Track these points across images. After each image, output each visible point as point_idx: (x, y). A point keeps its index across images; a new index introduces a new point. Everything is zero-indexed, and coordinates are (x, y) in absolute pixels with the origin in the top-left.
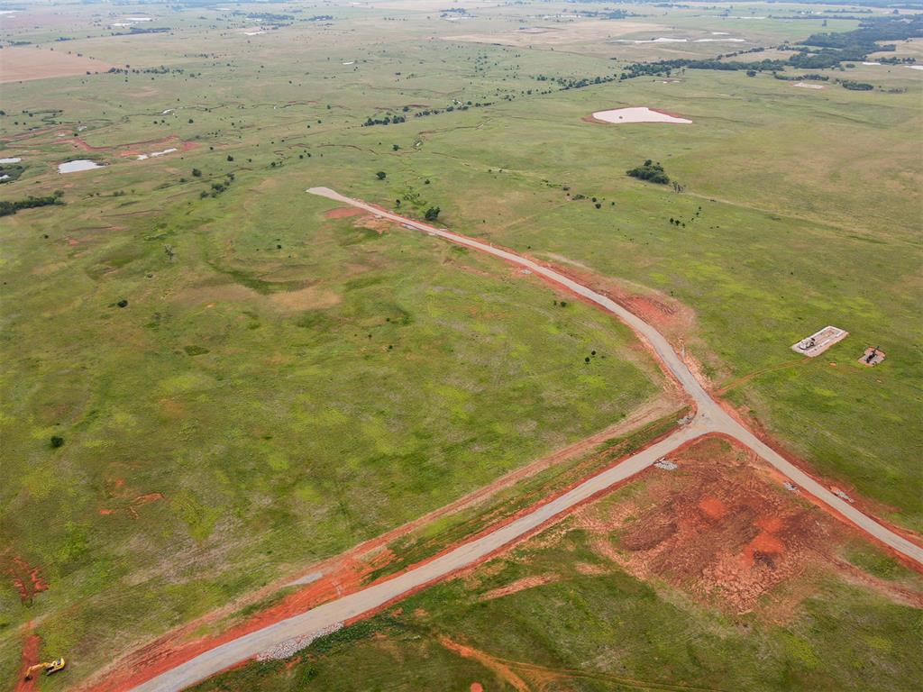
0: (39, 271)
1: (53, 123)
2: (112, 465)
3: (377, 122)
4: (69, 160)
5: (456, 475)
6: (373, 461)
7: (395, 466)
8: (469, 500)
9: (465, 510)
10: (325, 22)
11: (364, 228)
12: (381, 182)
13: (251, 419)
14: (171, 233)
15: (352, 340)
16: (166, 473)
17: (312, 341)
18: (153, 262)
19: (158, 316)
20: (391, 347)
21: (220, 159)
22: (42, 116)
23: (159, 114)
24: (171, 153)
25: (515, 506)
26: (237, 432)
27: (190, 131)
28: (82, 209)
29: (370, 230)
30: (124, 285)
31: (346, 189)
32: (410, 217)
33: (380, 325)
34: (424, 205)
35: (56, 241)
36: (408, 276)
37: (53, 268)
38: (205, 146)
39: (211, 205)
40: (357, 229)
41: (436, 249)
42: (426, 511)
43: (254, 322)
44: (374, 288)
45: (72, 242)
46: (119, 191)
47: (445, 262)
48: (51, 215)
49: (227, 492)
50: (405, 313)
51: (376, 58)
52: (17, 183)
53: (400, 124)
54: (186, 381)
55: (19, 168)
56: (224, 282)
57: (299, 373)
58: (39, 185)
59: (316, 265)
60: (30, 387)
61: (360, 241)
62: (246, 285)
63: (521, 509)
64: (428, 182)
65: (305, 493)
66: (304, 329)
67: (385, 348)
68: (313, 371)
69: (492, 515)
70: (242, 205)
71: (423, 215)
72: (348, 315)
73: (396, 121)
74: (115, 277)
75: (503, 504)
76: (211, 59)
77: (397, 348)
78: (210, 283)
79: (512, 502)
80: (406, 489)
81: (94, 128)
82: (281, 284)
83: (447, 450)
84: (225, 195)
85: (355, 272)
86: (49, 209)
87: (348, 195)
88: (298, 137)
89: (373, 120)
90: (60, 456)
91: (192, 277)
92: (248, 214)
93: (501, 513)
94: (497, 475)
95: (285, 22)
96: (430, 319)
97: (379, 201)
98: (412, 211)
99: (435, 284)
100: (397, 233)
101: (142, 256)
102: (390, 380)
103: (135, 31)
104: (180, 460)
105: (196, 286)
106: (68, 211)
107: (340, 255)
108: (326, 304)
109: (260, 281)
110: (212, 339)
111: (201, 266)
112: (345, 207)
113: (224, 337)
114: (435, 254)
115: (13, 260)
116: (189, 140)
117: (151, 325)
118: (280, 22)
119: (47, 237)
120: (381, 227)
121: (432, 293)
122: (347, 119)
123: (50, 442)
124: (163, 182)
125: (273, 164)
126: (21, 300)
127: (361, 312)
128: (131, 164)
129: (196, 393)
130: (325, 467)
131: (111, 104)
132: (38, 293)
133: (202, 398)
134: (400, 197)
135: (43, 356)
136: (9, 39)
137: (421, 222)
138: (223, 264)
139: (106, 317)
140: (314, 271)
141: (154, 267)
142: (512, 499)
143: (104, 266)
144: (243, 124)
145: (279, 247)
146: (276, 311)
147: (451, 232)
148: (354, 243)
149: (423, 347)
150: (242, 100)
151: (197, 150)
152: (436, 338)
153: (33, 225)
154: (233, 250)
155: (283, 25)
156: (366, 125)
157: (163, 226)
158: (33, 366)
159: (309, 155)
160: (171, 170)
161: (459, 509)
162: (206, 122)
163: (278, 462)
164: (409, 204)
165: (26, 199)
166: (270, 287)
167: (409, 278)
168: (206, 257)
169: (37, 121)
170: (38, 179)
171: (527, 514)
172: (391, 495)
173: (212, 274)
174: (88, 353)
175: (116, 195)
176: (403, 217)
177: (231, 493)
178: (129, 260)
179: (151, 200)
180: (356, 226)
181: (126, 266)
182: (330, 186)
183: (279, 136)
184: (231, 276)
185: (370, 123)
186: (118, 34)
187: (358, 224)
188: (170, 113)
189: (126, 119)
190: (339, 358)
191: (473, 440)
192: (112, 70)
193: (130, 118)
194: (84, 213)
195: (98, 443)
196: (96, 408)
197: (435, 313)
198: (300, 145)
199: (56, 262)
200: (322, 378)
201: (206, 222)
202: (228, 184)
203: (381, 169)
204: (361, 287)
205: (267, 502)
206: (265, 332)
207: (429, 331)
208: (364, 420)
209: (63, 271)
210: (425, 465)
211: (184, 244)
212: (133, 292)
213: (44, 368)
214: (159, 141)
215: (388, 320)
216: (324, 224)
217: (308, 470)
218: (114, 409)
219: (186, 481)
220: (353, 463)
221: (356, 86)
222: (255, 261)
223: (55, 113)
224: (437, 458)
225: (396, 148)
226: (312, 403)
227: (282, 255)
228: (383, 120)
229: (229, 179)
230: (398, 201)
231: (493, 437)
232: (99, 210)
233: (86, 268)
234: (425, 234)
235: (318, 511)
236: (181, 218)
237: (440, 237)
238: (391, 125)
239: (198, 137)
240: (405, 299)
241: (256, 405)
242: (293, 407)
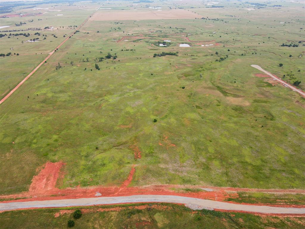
0: (165, 73)
1: (182, 32)
2: (166, 132)
3: (286, 45)
4: (183, 43)
5: (272, 180)
6: (242, 162)
7: (250, 167)
8: (274, 191)
9: (271, 194)
10: (278, 7)
11: (267, 82)
12: (280, 67)
13: (208, 133)
14: (204, 70)
15: (249, 120)
16: (179, 140)
17: (235, 115)
18: (195, 78)
19: (191, 94)
20: (263, 126)
21: (225, 50)
22: (180, 30)
23: (212, 33)
24: (211, 46)
25: (292, 202)
26: (202, 136)
27: (219, 40)
28: (182, 58)
29: (269, 84)
30: (186, 82)
31: (266, 67)
32: (287, 82)
33: (261, 118)
34: (295, 79)
35: (172, 66)
36: (279, 103)
37: (169, 73)
38: (222, 45)
39: (218, 64)
40: (264, 82)
41: (294, 97)
42: (255, 188)
43: (219, 104)
44: (263, 104)
45: (176, 67)
46: (193, 55)
47: (296, 102)
48: (173, 58)
50: (273, 116)
51: (294, 22)
52: (168, 48)
53: (296, 48)
54: (193, 116)
55: (170, 43)
56: (214, 89)
57: (227, 124)
58: (173, 49)
59: (246, 91)
60: (154, 104)
61: (264, 87)
62: (220, 92)
63: (295, 204)
64: (299, 71)
65: (216, 163)
66: (234, 111)
67: (260, 126)
68: (232, 125)
69: (281, 201)
70: (227, 66)
71: (293, 83)
72: (251, 111)
73: (294, 46)
74: (184, 79)
75: (287, 199)
76: (234, 17)
77: (265, 127)
78: (210, 88)
79: (291, 200)
80: (251, 177)
81: (192, 35)
82: (231, 94)
83: (272, 170)
84: (223, 62)
85: (259, 97)
86: (173, 56)
87: (265, 69)
88: (254, 46)
89: (285, 44)
90: (155, 125)
91: (205, 85)
92: (229, 69)
93: (285, 202)
94: (289, 188)
95: (263, 6)
96: (282, 121)
97: (277, 74)
98: (288, 80)
99: (288, 109)
100: (280, 87)
101: (193, 75)
102: (258, 138)
103: (213, 7)
104: (184, 138)
105: (205, 88)
106: (178, 58)
107: (255, 89)
108: (244, 105)
109: (225, 92)
110: (204, 105)
111: (209, 82)
112: (263, 74)
113: (208, 106)
114: (293, 98)
115: (161, 69)
116: (218, 43)
117: (189, 96)
118: (261, 6)
119: (170, 64)
120: (274, 83)
121: (286, 112)
122: (275, 43)
123: (154, 120)
124: (206, 54)
125: (242, 54)
126: (159, 80)
127: (256, 111)
128: (198, 47)
129: (194, 120)
130: (225, 157)
131: (199, 29)
132: (164, 79)
133: (196, 122)
134: (286, 74)
135: (159, 96)
136: (179, 7)
137: (291, 85)
138: (215, 83)
139: (178, 90)
140: (244, 93)
141: (195, 79)
142: (292, 199)
143: (182, 76)
144: (237, 40)
145: (235, 82)
146: (227, 102)
147: (303, 92)
148: (262, 87)
149: (275, 130)
150: (239, 32)
151: (219, 46)
152: (282, 129)
153: (168, 60)
154: (220, 80)
155: (262, 8)
156: (281, 46)
157: (202, 68)
158: (156, 98)
159: (256, 53)
160: (210, 51)
161: (269, 193)
162: (225, 37)
163: (211, 150)
164: (289, 77)
165: (169, 52)
166: (228, 94)
167: (279, 104)
168: (211, 80)
169: (178, 31)
170: (173, 47)
171: (297, 207)
172: (245, 176)
173: (211, 85)
174: (170, 99)
175: (192, 56)
176: (284, 82)
177: (194, 153)
178: (189, 75)
179: (201, 59)
180: (265, 81)
181: (188, 77)
182: (260, 65)
183: (247, 45)
184: (216, 87)
185: (283, 45)
186: (208, 7)
187: (266, 80)
188: (215, 33)
189: (202, 34)
190: (243, 124)
191: (284, 171)
192: (203, 18)
193: (203, 33)
194: (182, 59)
195: (165, 125)
196: (167, 115)
197: (285, 120)
198: (254, 49)
199: (171, 71)
200: (234, 129)
201: (214, 69)
202: (225, 58)
203: (282, 63)
204: (259, 102)
205: (204, 160)
206: (221, 108)
207: (280, 125)
208: (244, 147)
209: (172, 74)
210: (261, 171)
211: (206, 75)
212: (187, 85)
213: (159, 100)
214: (209, 41)
215: (265, 117)
216: (253, 78)
217: (220, 156)
218: (172, 117)
219: (183, 145)
220: (235, 160)
221: (282, 31)
222: (226, 85)
223: (183, 29)
224: (267, 171)
225: (290, 56)
226: (228, 136)
227: (235, 85)
228: (289, 45)
229: (226, 57)
230: (284, 76)
231: (293, 173)
232: (186, 59)
233: (177, 75)
234: (291, 90)
235: (218, 171)
236: (207, 66)
237: (297, 92)
238: (291, 47)
239: (221, 42)
240: (274, 111)
241: (211, 130)
242: (222, 135)
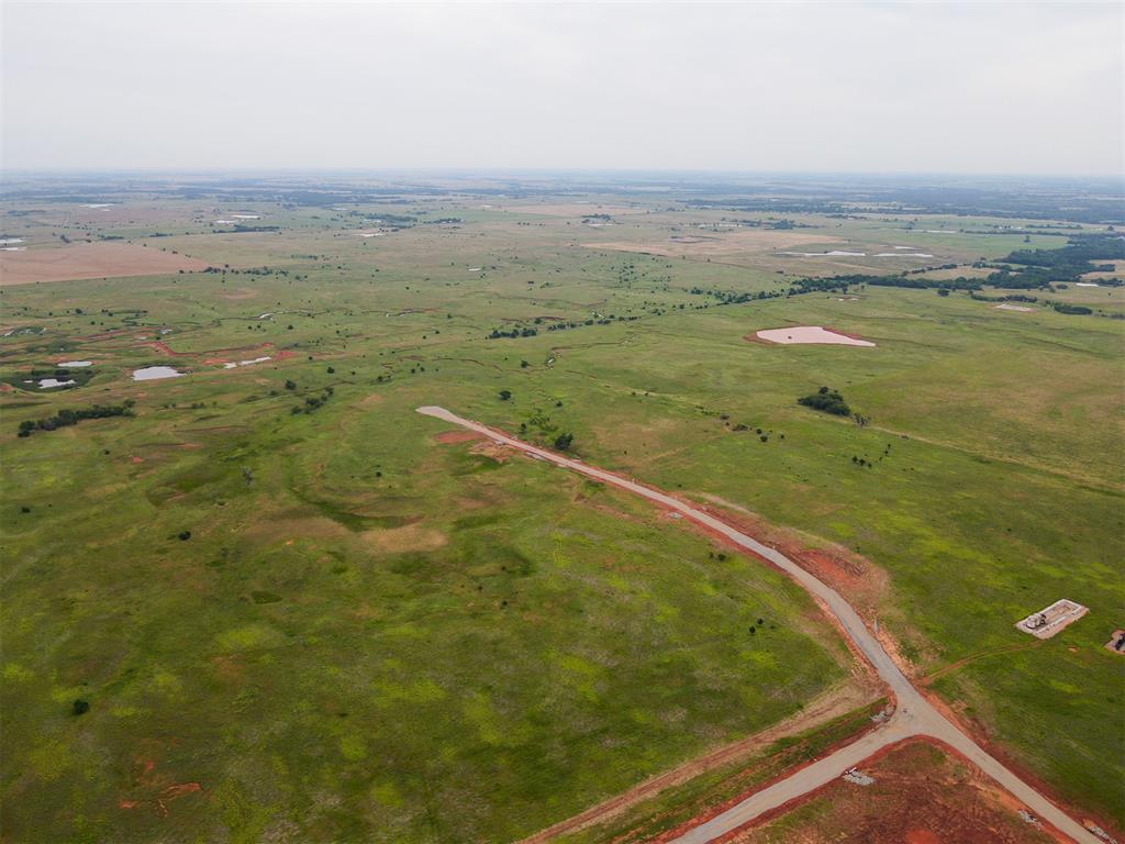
0: (92, 493)
1: (135, 324)
2: (145, 741)
3: (504, 335)
4: (147, 366)
5: (581, 778)
6: (474, 753)
7: (502, 762)
8: (596, 813)
9: (591, 827)
10: (451, 225)
11: (481, 456)
12: (504, 403)
13: (324, 688)
14: (253, 453)
15: (457, 592)
16: (210, 756)
17: (410, 591)
18: (228, 487)
19: (225, 553)
20: (505, 603)
21: (319, 370)
22: (124, 316)
23: (257, 318)
24: (264, 362)
25: (656, 827)
26: (304, 705)
27: (289, 338)
28: (153, 422)
29: (488, 458)
30: (190, 513)
31: (464, 409)
32: (536, 445)
33: (494, 576)
34: (554, 430)
35: (118, 458)
36: (531, 515)
37: (111, 489)
38: (304, 355)
39: (303, 422)
40: (473, 457)
41: (567, 484)
42: (539, 827)
43: (340, 565)
44: (488, 528)
45: (136, 460)
46: (199, 403)
47: (576, 500)
48: (116, 427)
49: (283, 786)
50: (525, 561)
51: (506, 264)
52: (83, 390)
53: (531, 338)
54: (249, 636)
55: (88, 373)
56: (309, 515)
57: (389, 631)
58: (108, 393)
59: (422, 497)
60: (59, 634)
61: (475, 471)
62: (334, 520)
63: (665, 830)
64: (559, 405)
65: (383, 793)
66: (399, 576)
67: (497, 604)
68: (406, 629)
69: (626, 838)
70: (339, 425)
71: (552, 443)
72: (455, 561)
73: (525, 334)
74: (181, 503)
75: (641, 822)
76: (320, 260)
77: (512, 605)
78: (294, 514)
79: (654, 820)
80: (514, 794)
81: (180, 331)
82: (376, 519)
83: (571, 742)
84: (320, 414)
85: (468, 507)
86: (116, 421)
87: (465, 416)
88: (411, 348)
89: (499, 332)
90: (81, 727)
91: (270, 506)
92: (346, 435)
93: (639, 834)
94: (635, 780)
95: (407, 224)
96: (556, 569)
97: (501, 424)
98: (539, 438)
99: (563, 527)
100: (520, 463)
101: (216, 479)
102: (501, 647)
103: (239, 229)
104: (229, 740)
105: (274, 518)
106: (136, 424)
107: (450, 487)
108: (429, 546)
109: (352, 514)
110: (286, 584)
111: (284, 494)
112: (460, 430)
113: (301, 582)
114: (566, 490)
115: (63, 479)
116: (286, 348)
117: (214, 564)
118: (402, 224)
119: (107, 453)
120: (501, 455)
121: (559, 537)
122: (470, 330)
123: (72, 706)
124: (250, 394)
125: (380, 378)
126: (65, 526)
127: (471, 558)
128: (215, 373)
129: (258, 651)
130: (411, 759)
131: (203, 307)
132: (87, 519)
133: (267, 659)
134: (526, 420)
135: (80, 595)
136: (100, 233)
137: (550, 451)
138: (309, 493)
139: (162, 551)
140: (417, 505)
141: (228, 493)
142: (654, 816)
143: (169, 489)
144: (350, 332)
145: (379, 475)
146: (367, 552)
147: (585, 464)
148: (470, 473)
149: (545, 604)
150: (353, 306)
151: (296, 359)
152: (563, 594)
153: (93, 439)
154: (323, 477)
155: (404, 227)
156: (491, 337)
157: (244, 445)
158: (65, 607)
159: (423, 370)
160: (262, 381)
161: (584, 825)
162: (307, 328)
163: (352, 748)
164: (537, 429)
165: (91, 408)
166: (364, 523)
167: (532, 518)
168: (290, 484)
169: (117, 321)
170: (107, 386)
171: (673, 838)
172: (495, 801)
173: (295, 503)
174: (135, 595)
175: (195, 407)
176: (529, 444)
177: (289, 788)
178: (200, 482)
179: (233, 414)
180: (472, 453)
181: (197, 490)
182: (444, 405)
183: (389, 348)
184: (318, 507)
185: (496, 335)
186: (220, 232)
187: (474, 451)
188: (269, 318)
189: (217, 323)
190: (441, 614)
191: (605, 731)
192: (209, 270)
193: (223, 322)
194: (155, 426)
195: (130, 711)
196: (136, 665)
197: (562, 563)
198: (414, 357)
199: (114, 482)
200: (416, 640)
201: (295, 442)
202: (325, 399)
203: (506, 388)
204: (472, 526)
205: (334, 802)
206: (352, 577)
207: (553, 585)
208: (466, 696)
209: (121, 493)
210: (541, 761)
211: (267, 468)
212: (198, 523)
213: (79, 612)
214: (251, 348)
215: (504, 569)
216: (434, 449)
217: (390, 762)
218: (157, 668)
219: (234, 769)
220: (448, 753)
221: (483, 295)
222: (349, 491)
223: (138, 314)
224: (556, 754)
225: (524, 365)
226: (402, 672)
227: (381, 484)
228: (511, 332)
229: (327, 393)
230: (523, 425)
231: (630, 728)
232: (174, 423)
233: (147, 491)
234: (554, 465)
235: (399, 819)
236: (267, 436)
237: (572, 470)
238: (520, 339)
239: (296, 345)
240: (526, 543)
241: (332, 671)
242: (378, 676)
